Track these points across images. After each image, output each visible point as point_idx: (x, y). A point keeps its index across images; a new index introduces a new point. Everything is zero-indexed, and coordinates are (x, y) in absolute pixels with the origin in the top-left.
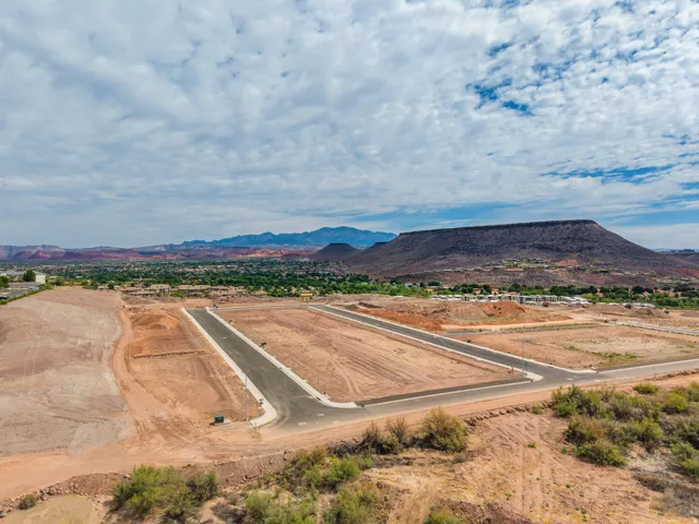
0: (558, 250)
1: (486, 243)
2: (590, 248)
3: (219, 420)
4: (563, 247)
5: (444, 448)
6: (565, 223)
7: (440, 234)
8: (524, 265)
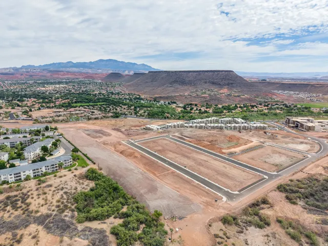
0: (220, 84)
1: (189, 79)
2: (232, 84)
3: (216, 201)
4: (221, 83)
5: (267, 204)
6: (222, 71)
7: (168, 73)
8: (208, 92)
